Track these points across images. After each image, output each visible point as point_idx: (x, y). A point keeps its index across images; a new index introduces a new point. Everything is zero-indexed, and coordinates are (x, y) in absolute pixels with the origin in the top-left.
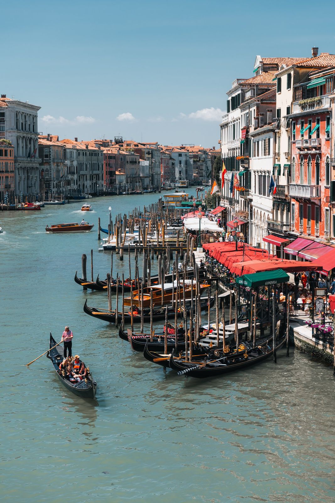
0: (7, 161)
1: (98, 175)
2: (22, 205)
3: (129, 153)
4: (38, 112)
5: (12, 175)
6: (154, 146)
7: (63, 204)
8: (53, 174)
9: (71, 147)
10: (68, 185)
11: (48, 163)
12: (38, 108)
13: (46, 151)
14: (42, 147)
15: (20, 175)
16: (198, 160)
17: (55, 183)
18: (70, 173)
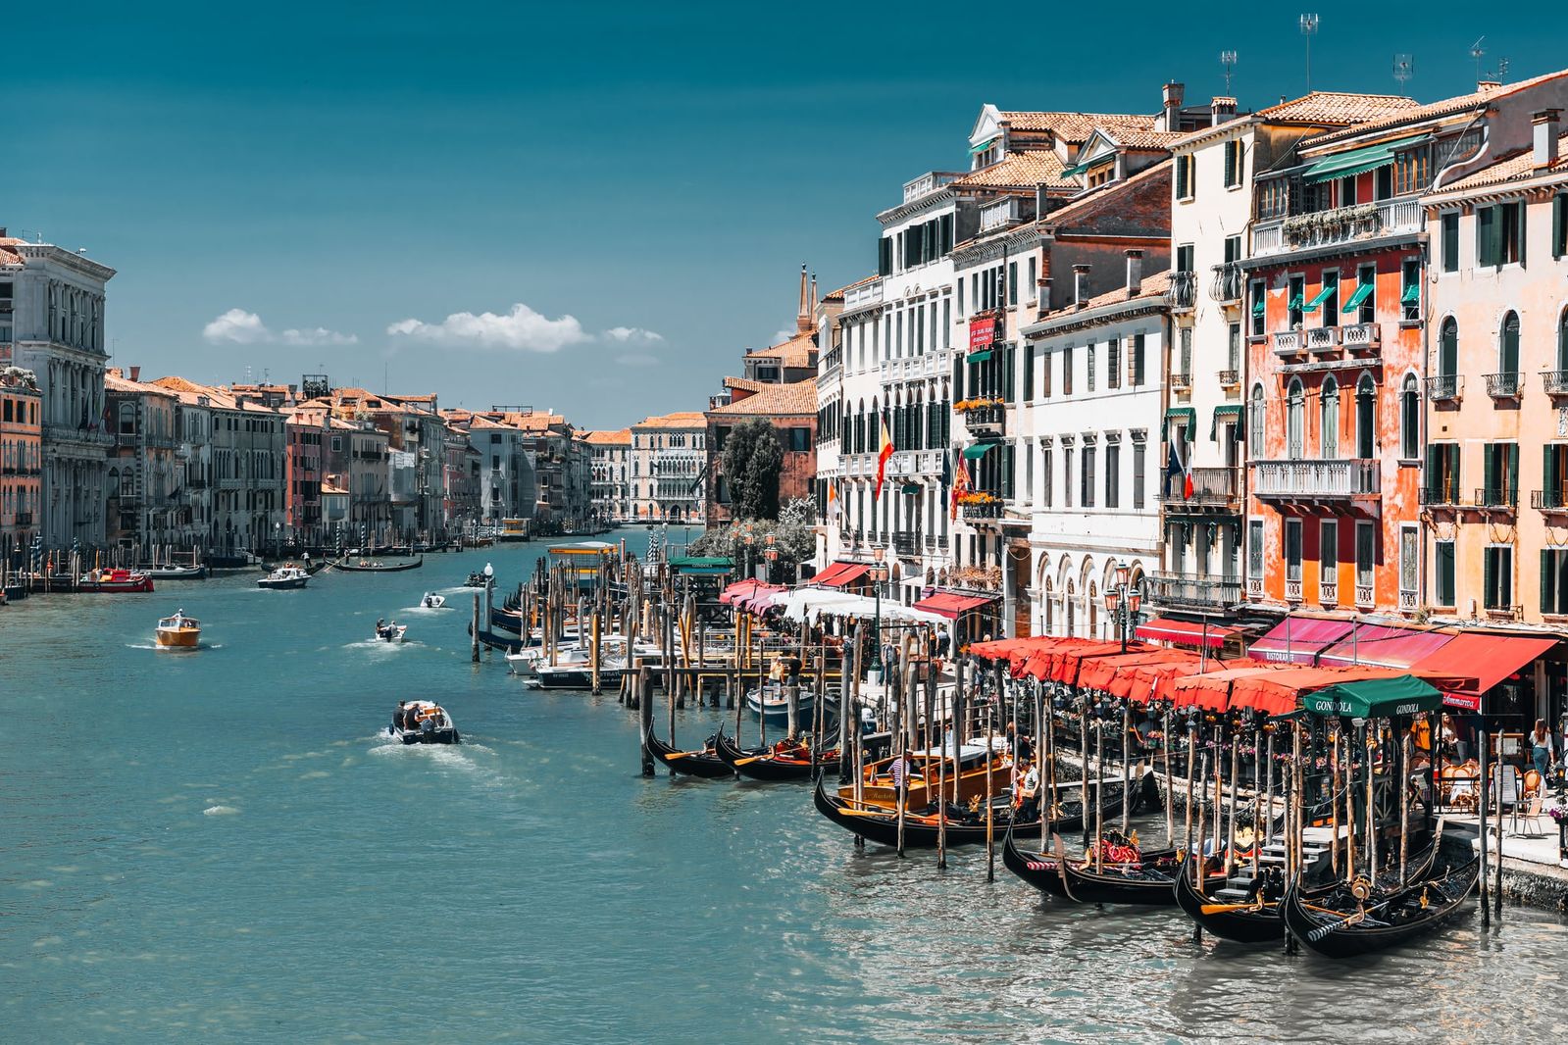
0: (22, 438)
1: (272, 492)
2: (94, 576)
3: (360, 425)
4: (109, 287)
5: (35, 482)
6: (427, 406)
7: (200, 576)
8: (149, 488)
9: (195, 402)
10: (186, 522)
11: (133, 449)
12: (106, 274)
13: (125, 410)
14: (114, 398)
15: (56, 486)
16: (547, 455)
17: (151, 513)
18: (191, 485)
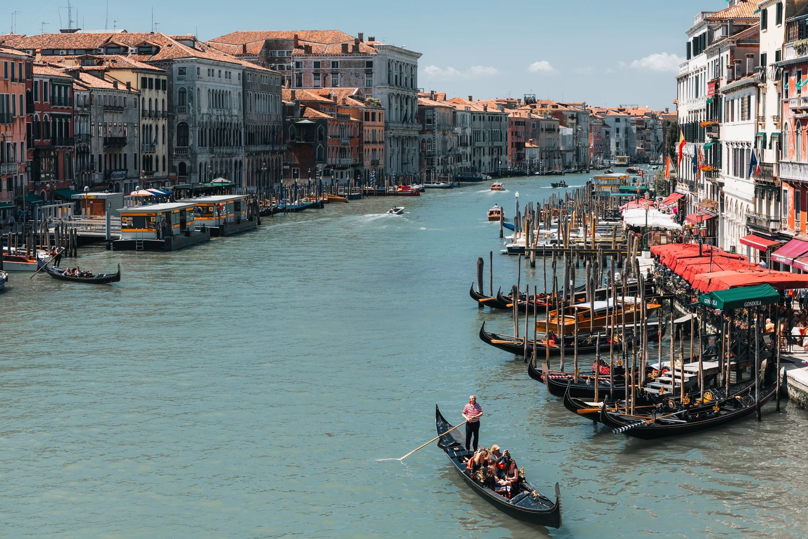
0: (374, 128)
1: (501, 147)
2: (395, 189)
3: (545, 117)
4: (419, 60)
5: (382, 146)
6: (581, 107)
7: (451, 187)
8: (438, 147)
9: (464, 109)
10: (459, 161)
11: (432, 131)
12: (418, 55)
13: (429, 114)
14: (423, 109)
15: (393, 148)
16: (644, 127)
17: (440, 158)
18: (461, 145)
